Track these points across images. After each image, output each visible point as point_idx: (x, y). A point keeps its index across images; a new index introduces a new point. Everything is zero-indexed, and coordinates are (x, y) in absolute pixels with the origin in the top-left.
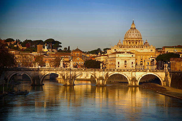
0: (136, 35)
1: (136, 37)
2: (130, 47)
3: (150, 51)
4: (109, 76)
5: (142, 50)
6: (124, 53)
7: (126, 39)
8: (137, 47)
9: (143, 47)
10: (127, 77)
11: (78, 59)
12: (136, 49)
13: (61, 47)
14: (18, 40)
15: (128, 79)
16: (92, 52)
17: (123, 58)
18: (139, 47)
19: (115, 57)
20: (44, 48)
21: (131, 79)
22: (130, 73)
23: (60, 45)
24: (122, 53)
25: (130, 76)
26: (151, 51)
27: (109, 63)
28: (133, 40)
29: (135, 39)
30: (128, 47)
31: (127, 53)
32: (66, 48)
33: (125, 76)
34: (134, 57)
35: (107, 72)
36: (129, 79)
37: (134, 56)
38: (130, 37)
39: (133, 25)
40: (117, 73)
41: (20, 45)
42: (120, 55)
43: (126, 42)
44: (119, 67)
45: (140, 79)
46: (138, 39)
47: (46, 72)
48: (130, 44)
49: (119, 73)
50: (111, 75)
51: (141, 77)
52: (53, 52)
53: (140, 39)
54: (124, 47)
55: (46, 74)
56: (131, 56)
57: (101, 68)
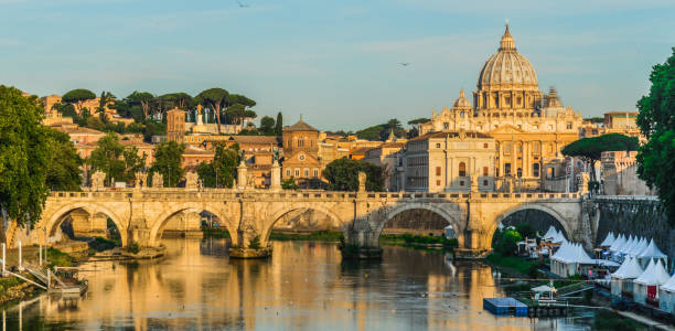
0: (518, 74)
1: (519, 81)
2: (497, 114)
3: (563, 129)
4: (390, 216)
6: (457, 134)
7: (483, 89)
8: (519, 114)
9: (539, 115)
11: (302, 158)
12: (518, 123)
13: (252, 115)
14: (109, 94)
15: (454, 226)
20: (194, 120)
23: (247, 108)
24: (451, 137)
25: (462, 217)
26: (569, 127)
29: (513, 87)
30: (489, 115)
33: (444, 215)
34: (492, 151)
37: (492, 144)
39: (507, 39)
40: (418, 206)
41: (112, 113)
43: (482, 98)
44: (439, 183)
46: (523, 88)
49: (424, 206)
50: (395, 213)
54: (476, 116)
55: (169, 213)
56: (481, 147)
57: (362, 188)
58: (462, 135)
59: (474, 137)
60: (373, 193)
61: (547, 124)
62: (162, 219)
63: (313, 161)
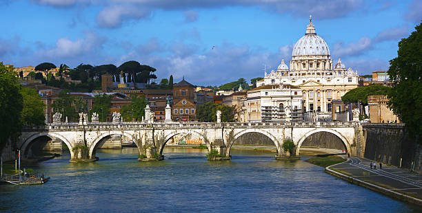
0: (318, 49)
1: (318, 53)
2: (304, 74)
3: (346, 82)
4: (236, 137)
5: (329, 79)
6: (278, 86)
7: (296, 58)
8: (318, 74)
9: (331, 74)
10: (273, 139)
11: (184, 102)
12: (318, 79)
13: (154, 77)
14: (65, 65)
15: (276, 143)
17: (276, 99)
18: (323, 74)
19: (259, 97)
20: (118, 81)
21: (282, 143)
22: (281, 130)
23: (151, 73)
24: (274, 88)
25: (281, 137)
26: (350, 81)
27: (249, 110)
28: (312, 60)
29: (314, 58)
30: (299, 75)
31: (285, 86)
32: (164, 81)
33: (269, 135)
34: (299, 96)
35: (230, 130)
36: (279, 144)
37: (299, 92)
38: (304, 52)
39: (310, 28)
40: (253, 130)
41: (67, 77)
42: (271, 92)
43: (295, 64)
45: (301, 141)
46: (321, 58)
47: (102, 132)
48: (304, 67)
49: (257, 130)
50: (239, 135)
51: (303, 139)
52: (136, 89)
53: (326, 58)
54: (291, 75)
55: (101, 138)
56: (293, 94)
57: (219, 120)
58: (281, 87)
59: (288, 88)
60: (225, 123)
61: (336, 79)
62: (97, 141)
63: (191, 104)
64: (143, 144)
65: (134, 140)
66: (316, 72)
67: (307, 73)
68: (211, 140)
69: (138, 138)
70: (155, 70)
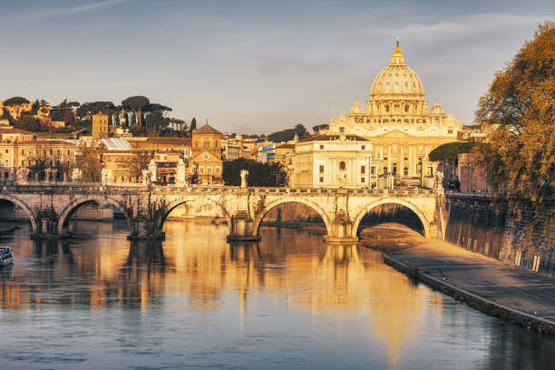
0: (407, 85)
1: (408, 91)
2: (386, 121)
3: (445, 133)
4: (268, 209)
5: (421, 129)
6: (338, 137)
7: (376, 98)
8: (406, 121)
9: (424, 121)
10: (320, 212)
11: (206, 157)
12: (405, 128)
14: (43, 100)
15: (324, 218)
16: (279, 137)
17: (334, 155)
18: (413, 121)
19: (311, 152)
22: (332, 199)
24: (333, 139)
25: (332, 209)
26: (450, 132)
27: (297, 170)
29: (402, 98)
30: (380, 121)
31: (348, 137)
33: (315, 208)
34: (368, 152)
35: (259, 198)
36: (328, 219)
37: (369, 146)
38: (388, 89)
39: (397, 55)
40: (292, 199)
42: (328, 145)
43: (375, 106)
44: (322, 180)
45: (361, 217)
46: (411, 98)
47: (77, 196)
48: (388, 110)
49: (298, 199)
50: (272, 206)
51: (363, 213)
53: (418, 98)
54: (368, 121)
55: (75, 204)
56: (359, 149)
57: (244, 183)
58: (343, 138)
59: (353, 139)
60: (253, 188)
61: (431, 128)
62: (69, 209)
63: (216, 159)
64: (135, 215)
65: (122, 210)
66: (403, 119)
67: (390, 119)
68: (232, 211)
69: (128, 206)
70: (170, 110)
